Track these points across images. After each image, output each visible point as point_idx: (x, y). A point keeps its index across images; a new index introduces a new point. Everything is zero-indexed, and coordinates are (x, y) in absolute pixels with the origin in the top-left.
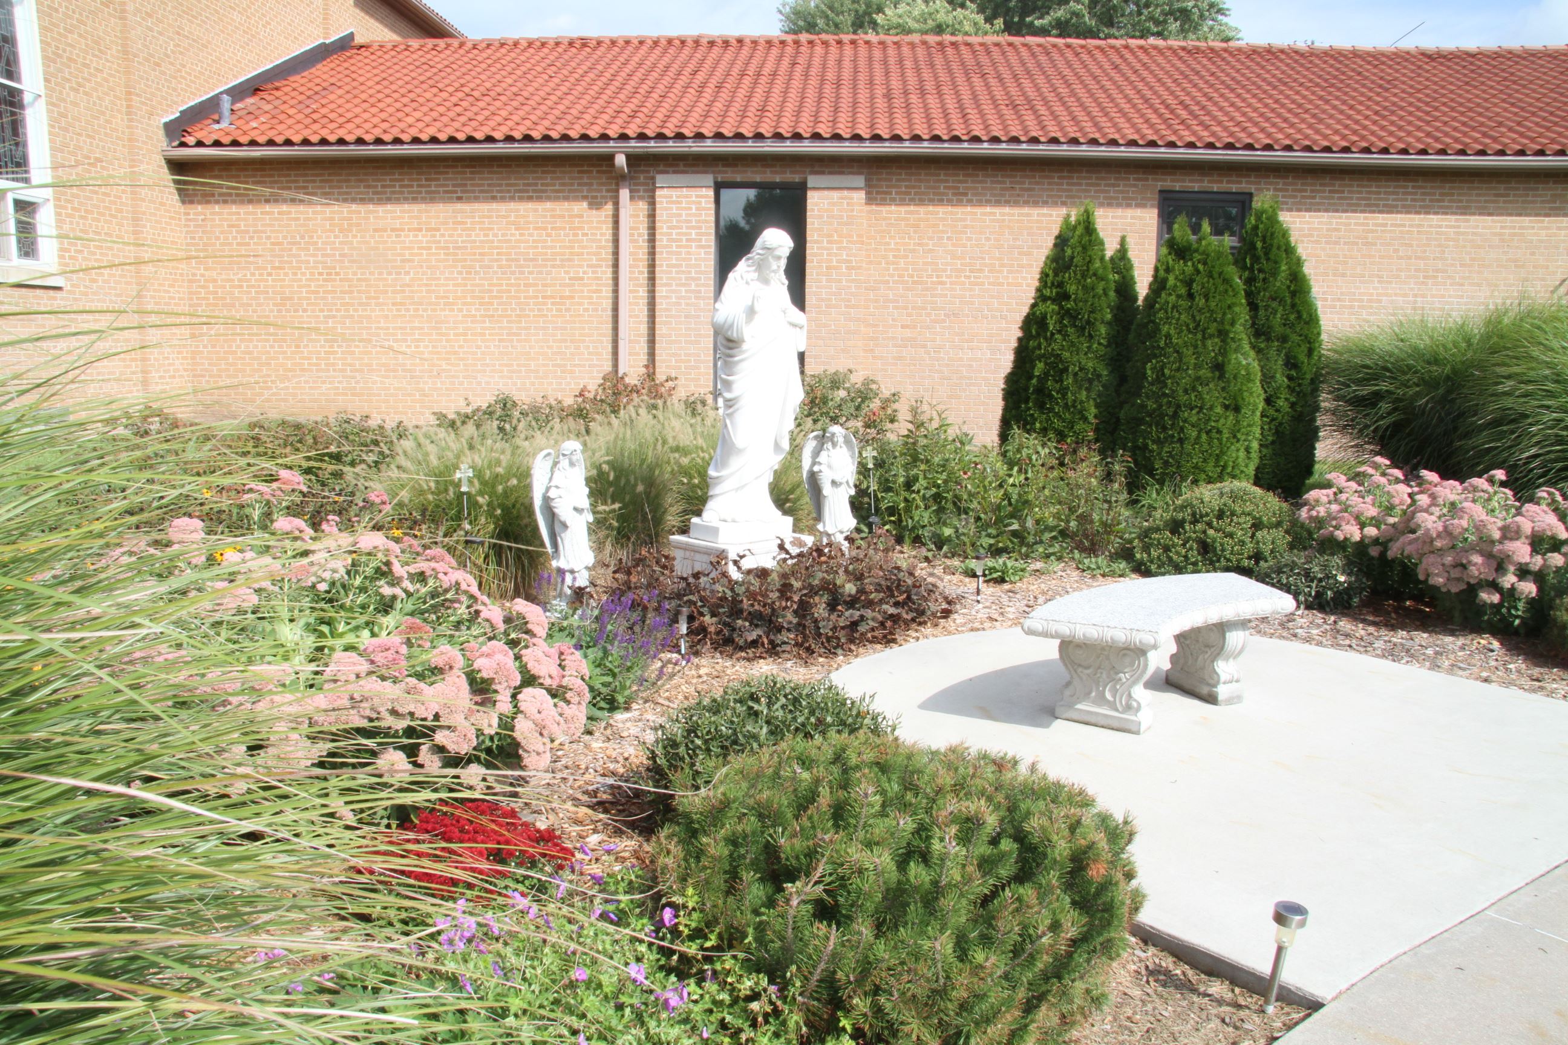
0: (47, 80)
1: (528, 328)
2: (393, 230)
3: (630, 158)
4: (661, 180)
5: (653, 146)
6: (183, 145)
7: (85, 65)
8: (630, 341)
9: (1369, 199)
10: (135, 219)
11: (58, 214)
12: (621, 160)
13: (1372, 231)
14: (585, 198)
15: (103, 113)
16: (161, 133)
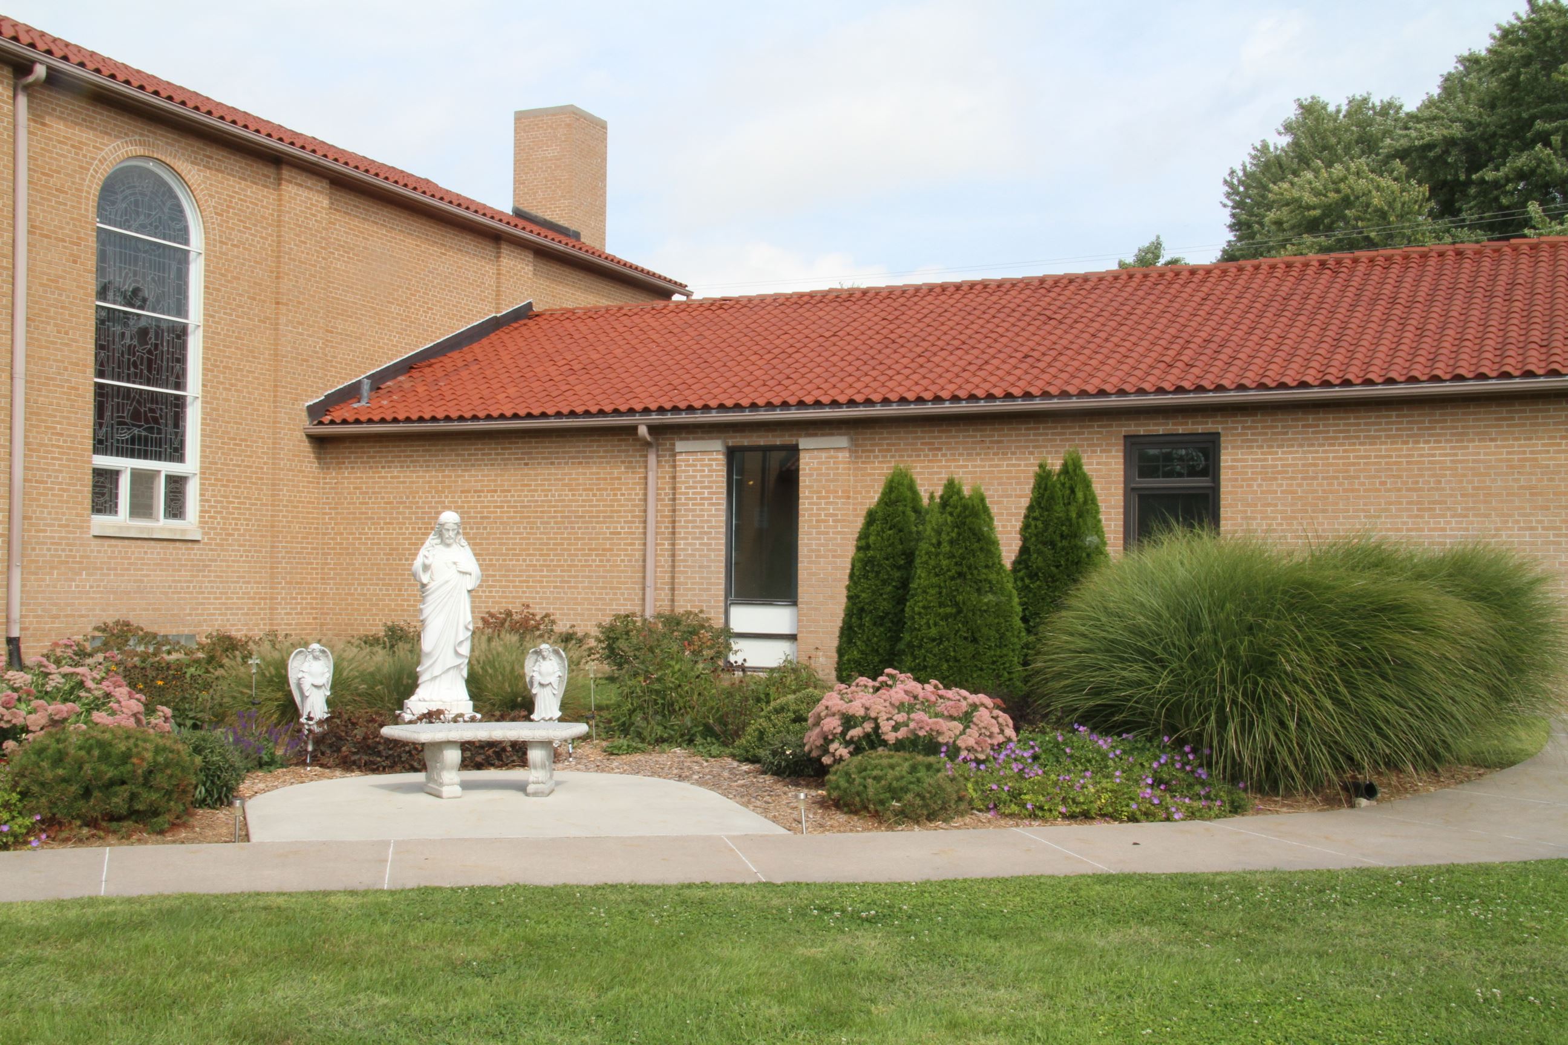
0: (204, 385)
1: (576, 577)
2: (475, 491)
3: (652, 429)
4: (680, 446)
5: (670, 418)
6: (321, 423)
7: (238, 370)
8: (656, 589)
9: (1348, 431)
10: (273, 485)
11: (202, 484)
12: (643, 430)
13: (1354, 464)
14: (623, 462)
15: (252, 404)
16: (305, 414)
